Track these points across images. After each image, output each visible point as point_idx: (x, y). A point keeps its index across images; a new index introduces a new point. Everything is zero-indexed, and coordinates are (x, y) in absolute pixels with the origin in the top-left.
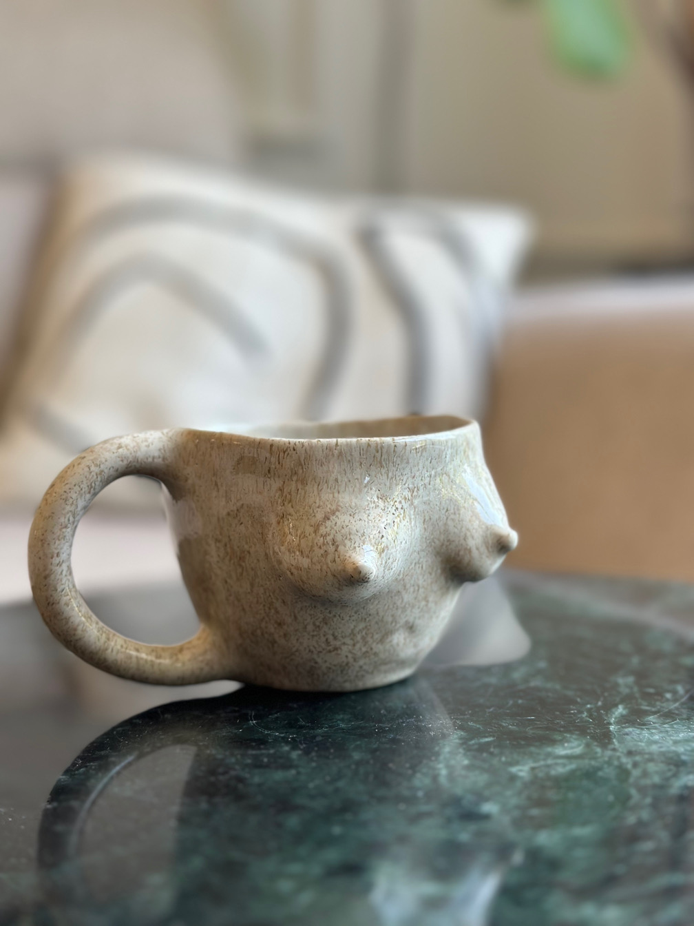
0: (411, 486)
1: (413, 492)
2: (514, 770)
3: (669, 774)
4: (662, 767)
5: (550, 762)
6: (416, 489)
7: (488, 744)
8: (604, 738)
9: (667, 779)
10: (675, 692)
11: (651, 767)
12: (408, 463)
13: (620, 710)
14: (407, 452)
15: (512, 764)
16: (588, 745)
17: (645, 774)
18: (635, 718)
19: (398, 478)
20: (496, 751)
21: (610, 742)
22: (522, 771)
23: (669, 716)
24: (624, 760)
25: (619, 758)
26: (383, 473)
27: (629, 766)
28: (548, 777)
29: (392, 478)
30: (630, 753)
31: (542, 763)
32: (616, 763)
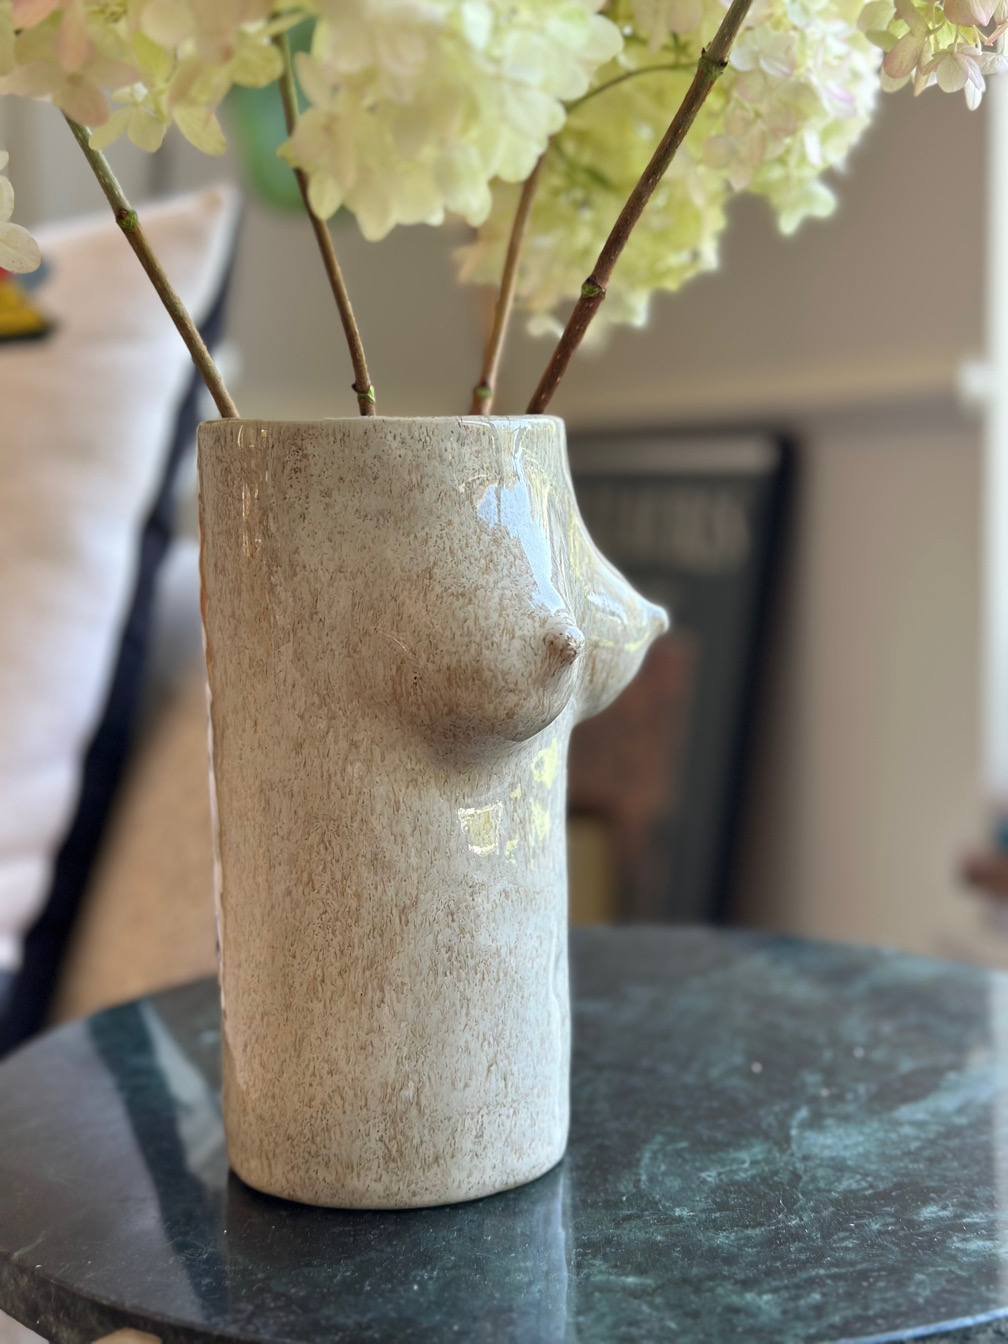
2: (703, 1175)
3: (833, 1179)
4: (830, 1172)
5: (734, 1167)
7: (683, 1149)
8: (784, 1142)
9: (833, 1183)
10: (855, 1092)
11: (820, 1172)
13: (803, 1113)
15: (701, 1170)
16: (769, 1151)
17: (814, 1179)
18: (816, 1122)
20: (688, 1156)
21: (789, 1147)
22: (710, 1176)
23: (845, 1119)
24: (798, 1165)
25: (794, 1163)
27: (801, 1172)
28: (733, 1183)
30: (805, 1158)
31: (728, 1168)
32: (791, 1168)
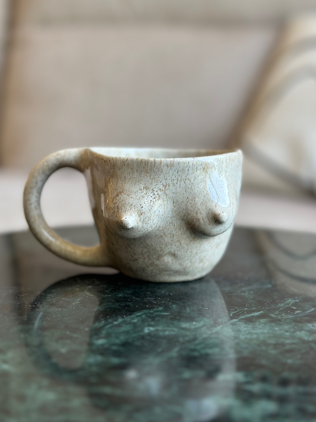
1: (166, 187)
6: (168, 186)
14: (161, 166)
19: (156, 179)
26: (148, 176)
29: (153, 179)
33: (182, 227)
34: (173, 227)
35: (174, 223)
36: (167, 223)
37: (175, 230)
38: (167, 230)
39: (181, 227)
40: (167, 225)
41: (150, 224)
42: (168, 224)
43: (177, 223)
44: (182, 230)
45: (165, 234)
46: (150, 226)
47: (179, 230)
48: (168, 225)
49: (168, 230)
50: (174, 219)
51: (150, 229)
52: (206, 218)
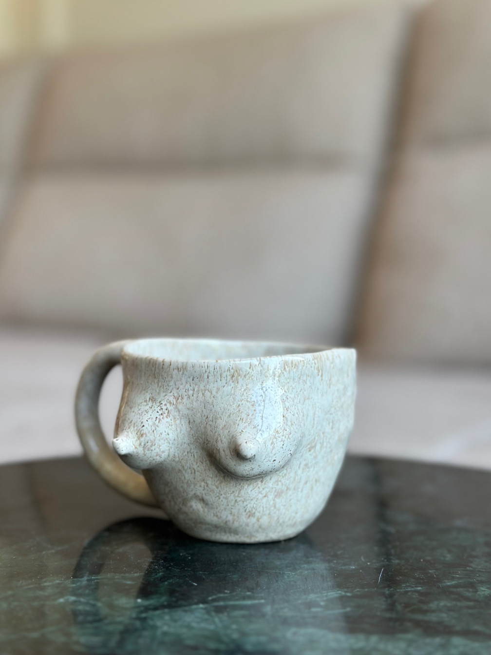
0: (176, 395)
1: (178, 399)
6: (180, 398)
12: (172, 377)
14: (171, 369)
19: (165, 388)
26: (155, 382)
29: (161, 387)
33: (205, 460)
34: (192, 459)
35: (193, 452)
36: (184, 452)
37: (195, 463)
38: (185, 461)
39: (203, 460)
40: (184, 454)
41: (155, 451)
42: (186, 453)
43: (197, 453)
44: (204, 464)
45: (183, 467)
46: (155, 455)
47: (201, 463)
48: (186, 455)
49: (187, 462)
50: (192, 447)
51: (158, 459)
52: (227, 449)
